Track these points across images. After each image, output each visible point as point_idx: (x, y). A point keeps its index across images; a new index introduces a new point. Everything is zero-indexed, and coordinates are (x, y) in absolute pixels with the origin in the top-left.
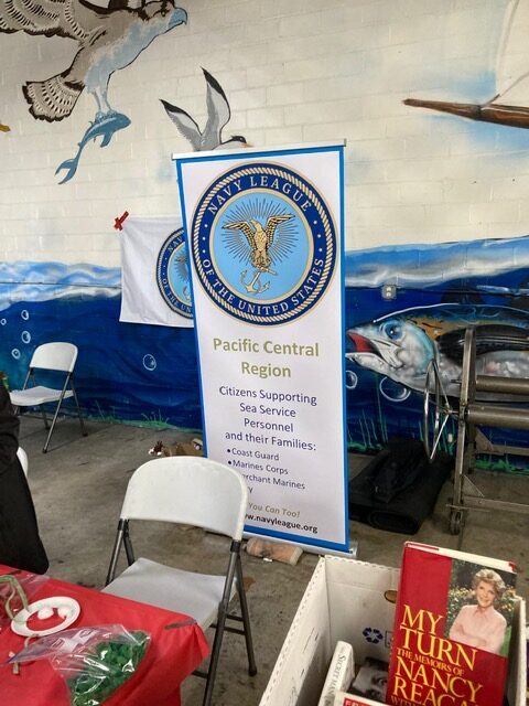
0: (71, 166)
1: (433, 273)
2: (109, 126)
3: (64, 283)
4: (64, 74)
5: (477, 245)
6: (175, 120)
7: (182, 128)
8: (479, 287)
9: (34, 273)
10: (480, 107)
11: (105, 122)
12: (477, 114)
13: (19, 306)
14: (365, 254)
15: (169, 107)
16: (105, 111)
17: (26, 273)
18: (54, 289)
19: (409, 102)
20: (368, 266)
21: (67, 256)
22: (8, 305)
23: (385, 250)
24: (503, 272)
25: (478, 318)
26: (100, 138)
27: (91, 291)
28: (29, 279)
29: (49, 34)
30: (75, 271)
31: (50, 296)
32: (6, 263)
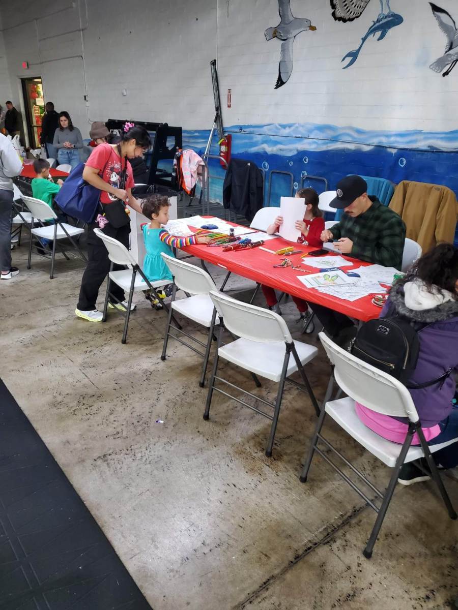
0: (354, 55)
2: (387, 24)
3: (334, 140)
6: (438, 18)
7: (442, 25)
9: (316, 132)
11: (384, 21)
15: (435, 9)
16: (386, 12)
17: (311, 131)
18: (327, 143)
21: (339, 122)
26: (378, 34)
27: (352, 147)
28: (312, 136)
30: (344, 131)
31: (324, 148)
32: (299, 124)
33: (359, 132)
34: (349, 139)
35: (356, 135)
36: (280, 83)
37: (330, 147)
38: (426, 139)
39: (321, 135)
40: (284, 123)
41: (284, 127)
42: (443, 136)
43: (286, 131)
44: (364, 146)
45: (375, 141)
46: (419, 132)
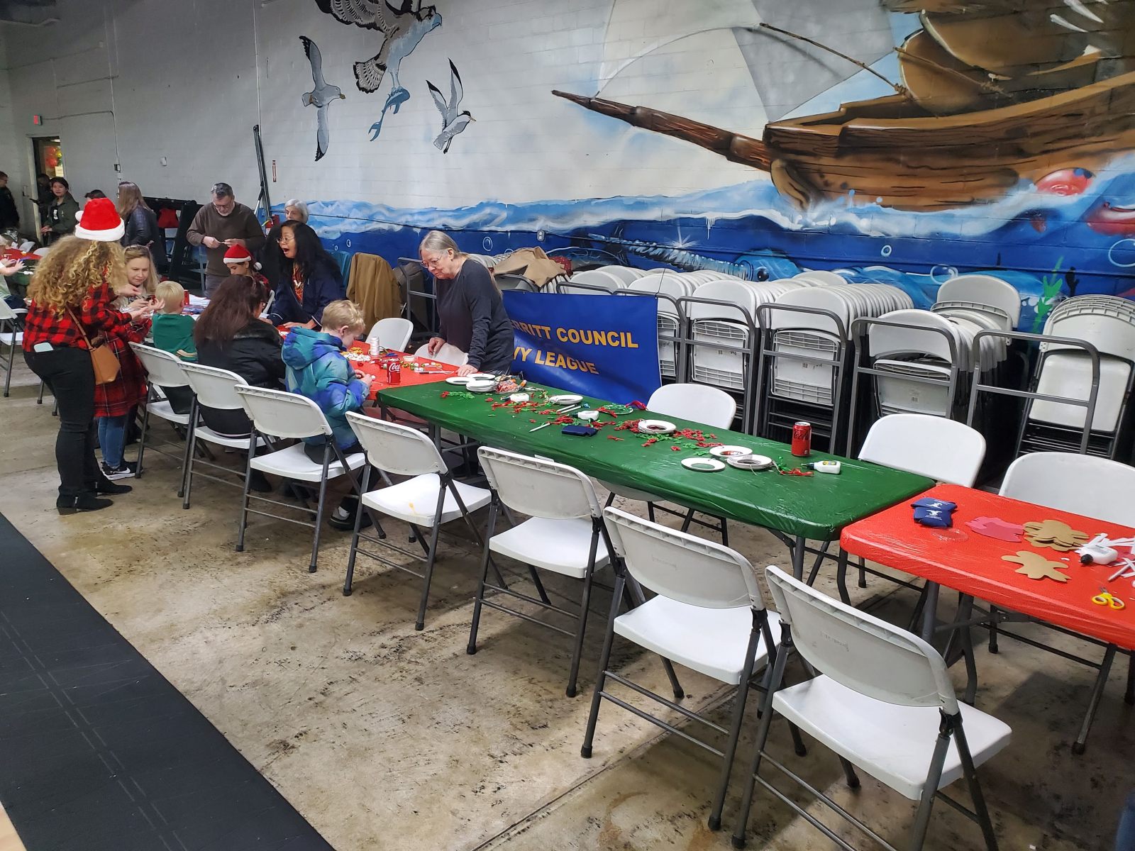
0: (377, 127)
1: (566, 222)
2: (399, 97)
3: (370, 219)
4: (376, 58)
5: (589, 202)
6: (434, 96)
7: (437, 102)
8: (590, 235)
10: (590, 99)
11: (396, 95)
12: (590, 104)
13: (346, 236)
14: (531, 206)
15: (432, 87)
16: (397, 87)
18: (366, 223)
19: (555, 92)
20: (533, 215)
21: (373, 200)
22: (339, 235)
23: (541, 204)
24: (602, 224)
25: (589, 259)
26: (394, 107)
27: (385, 227)
29: (369, 26)
30: (378, 209)
31: (363, 229)
32: (339, 201)
33: (389, 210)
34: (382, 218)
35: (387, 213)
36: (320, 154)
37: (368, 227)
38: (440, 217)
39: (360, 215)
40: (327, 200)
41: (326, 204)
42: (451, 214)
43: (329, 210)
44: (395, 226)
45: (403, 220)
46: (434, 210)
